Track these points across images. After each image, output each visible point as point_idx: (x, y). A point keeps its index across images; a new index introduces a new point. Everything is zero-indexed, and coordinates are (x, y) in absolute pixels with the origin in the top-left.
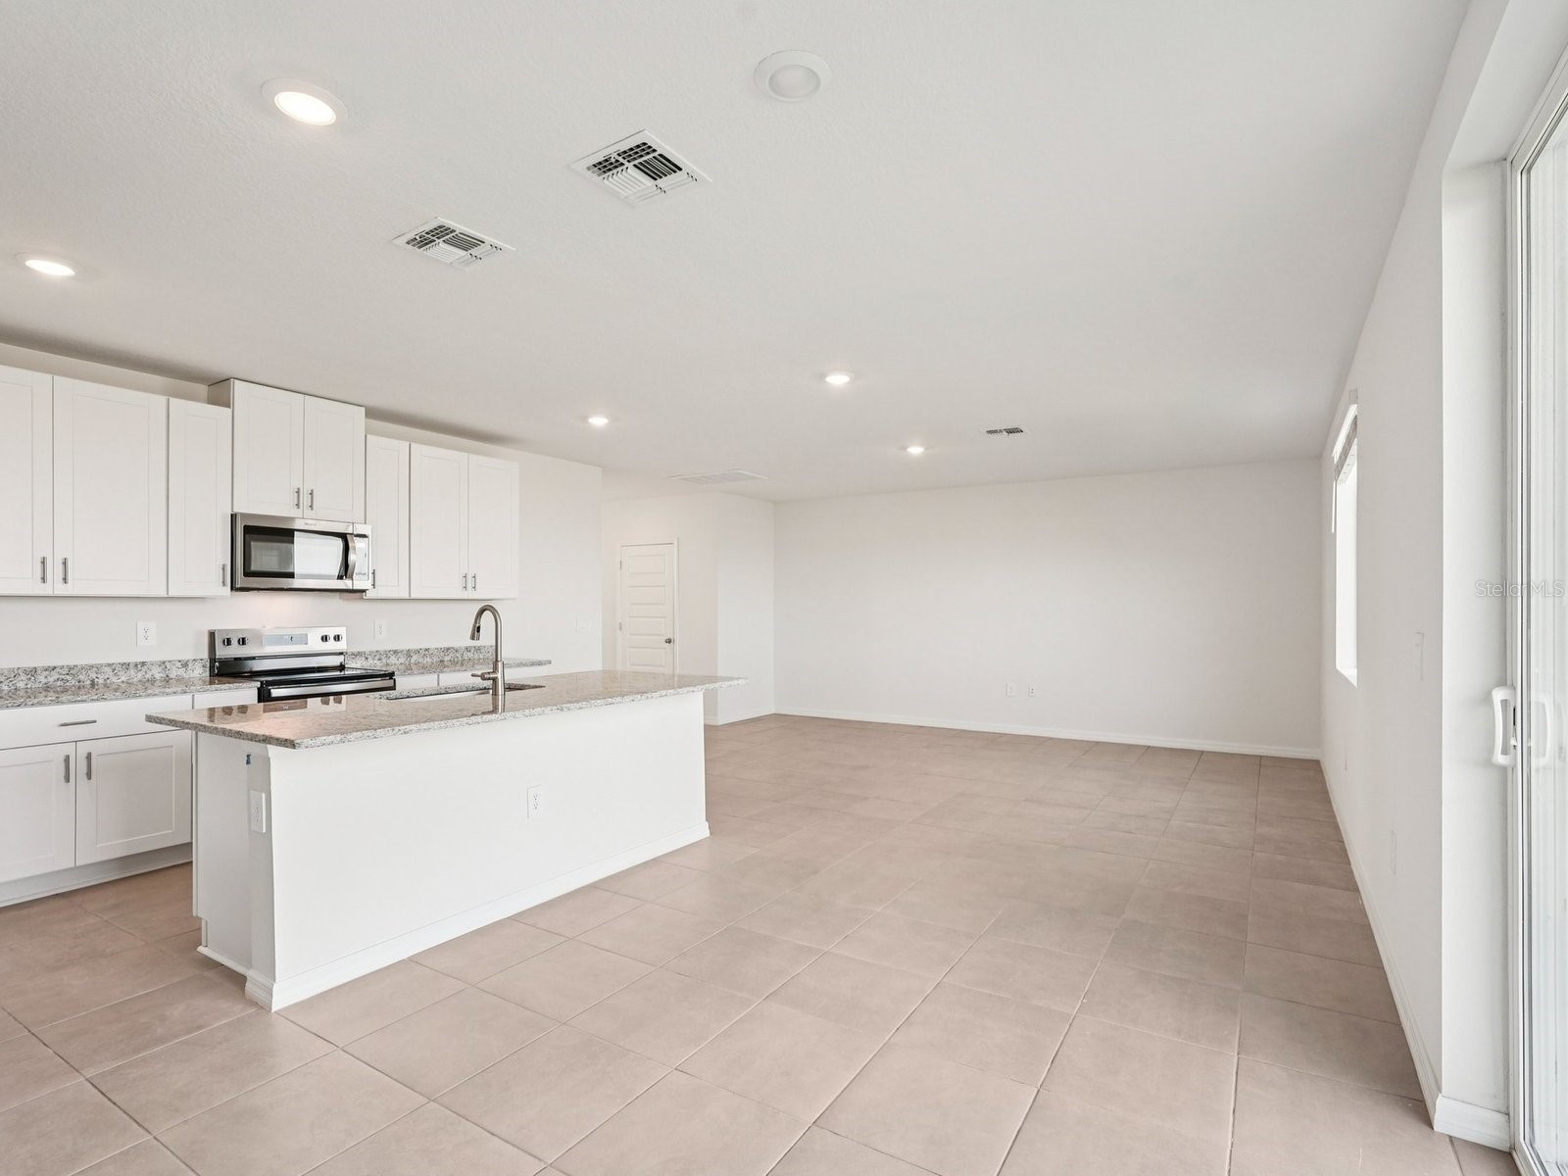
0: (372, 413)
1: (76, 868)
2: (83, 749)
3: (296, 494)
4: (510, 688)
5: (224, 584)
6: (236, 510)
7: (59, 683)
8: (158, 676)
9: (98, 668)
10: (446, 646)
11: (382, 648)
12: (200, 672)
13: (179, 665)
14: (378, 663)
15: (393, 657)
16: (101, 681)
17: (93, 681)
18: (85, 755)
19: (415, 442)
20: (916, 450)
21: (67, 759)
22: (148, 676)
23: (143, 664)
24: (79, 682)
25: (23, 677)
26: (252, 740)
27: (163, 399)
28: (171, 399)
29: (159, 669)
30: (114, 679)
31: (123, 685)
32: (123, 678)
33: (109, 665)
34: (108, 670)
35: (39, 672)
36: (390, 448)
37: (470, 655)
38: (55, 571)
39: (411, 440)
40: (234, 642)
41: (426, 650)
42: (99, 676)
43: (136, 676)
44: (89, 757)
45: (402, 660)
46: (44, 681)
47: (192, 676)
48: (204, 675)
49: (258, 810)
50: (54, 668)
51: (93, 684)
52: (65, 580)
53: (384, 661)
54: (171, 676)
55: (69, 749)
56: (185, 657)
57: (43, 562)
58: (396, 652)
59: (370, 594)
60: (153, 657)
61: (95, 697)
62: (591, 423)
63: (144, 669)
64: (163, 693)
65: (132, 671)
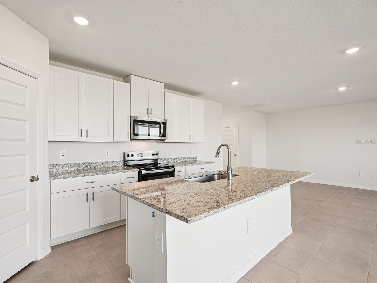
0: (166, 86)
1: (90, 229)
2: (92, 190)
3: (147, 110)
4: (234, 176)
5: (128, 137)
6: (131, 115)
7: (86, 168)
8: (111, 166)
9: (95, 163)
10: (183, 156)
12: (121, 165)
13: (116, 162)
14: (166, 162)
15: (170, 160)
16: (96, 167)
17: (94, 167)
18: (92, 193)
19: (177, 95)
20: (342, 89)
21: (87, 194)
22: (108, 166)
23: (107, 162)
24: (91, 167)
25: (77, 166)
26: (159, 210)
27: (113, 80)
28: (115, 81)
29: (111, 164)
30: (100, 167)
31: (102, 169)
32: (102, 167)
33: (98, 162)
34: (98, 164)
35: (81, 164)
36: (171, 96)
37: (190, 159)
38: (84, 134)
40: (130, 156)
42: (96, 166)
43: (105, 166)
44: (93, 193)
45: (172, 161)
46: (82, 167)
47: (119, 166)
48: (122, 165)
49: (159, 240)
50: (84, 163)
51: (94, 168)
52: (87, 136)
53: (168, 161)
54: (114, 166)
55: (88, 191)
56: (117, 160)
57: (81, 131)
58: (171, 159)
59: (166, 141)
60: (109, 160)
61: (95, 174)
62: (232, 85)
63: (107, 164)
64: (113, 172)
65: (104, 164)
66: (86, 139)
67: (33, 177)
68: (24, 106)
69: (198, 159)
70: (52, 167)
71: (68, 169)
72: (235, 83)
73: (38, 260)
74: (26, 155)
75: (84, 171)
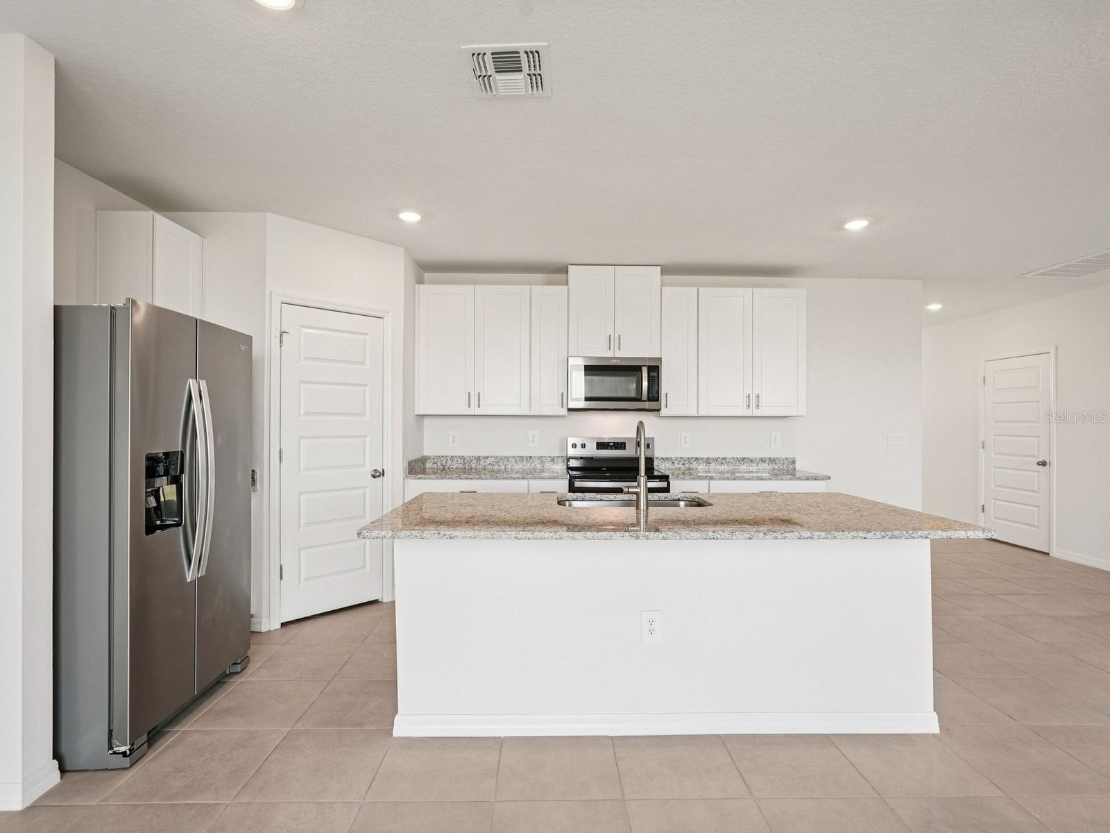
0: (666, 270)
7: (490, 466)
8: (538, 466)
9: (507, 458)
10: (743, 456)
11: (686, 455)
12: (561, 465)
13: (550, 459)
14: (682, 467)
15: (694, 464)
16: (509, 467)
17: (506, 466)
19: (701, 286)
22: (533, 466)
23: (530, 457)
24: (499, 466)
25: (474, 461)
27: (528, 287)
28: (532, 287)
29: (539, 462)
30: (516, 466)
31: (520, 470)
32: (520, 466)
33: (514, 457)
34: (513, 460)
36: (682, 293)
38: (474, 400)
39: (698, 285)
40: (579, 446)
41: (723, 459)
42: (508, 463)
43: (527, 466)
46: (483, 464)
47: (557, 467)
52: (478, 406)
53: (687, 466)
54: (545, 467)
56: (552, 455)
57: (469, 395)
58: (696, 459)
59: (664, 412)
60: (535, 454)
61: (477, 477)
62: (847, 229)
63: (531, 461)
64: (512, 477)
65: (525, 462)
66: (478, 412)
67: (375, 471)
68: (363, 363)
69: (798, 466)
70: (436, 461)
71: (460, 466)
72: (856, 225)
73: (384, 601)
74: (366, 436)
75: (486, 472)
